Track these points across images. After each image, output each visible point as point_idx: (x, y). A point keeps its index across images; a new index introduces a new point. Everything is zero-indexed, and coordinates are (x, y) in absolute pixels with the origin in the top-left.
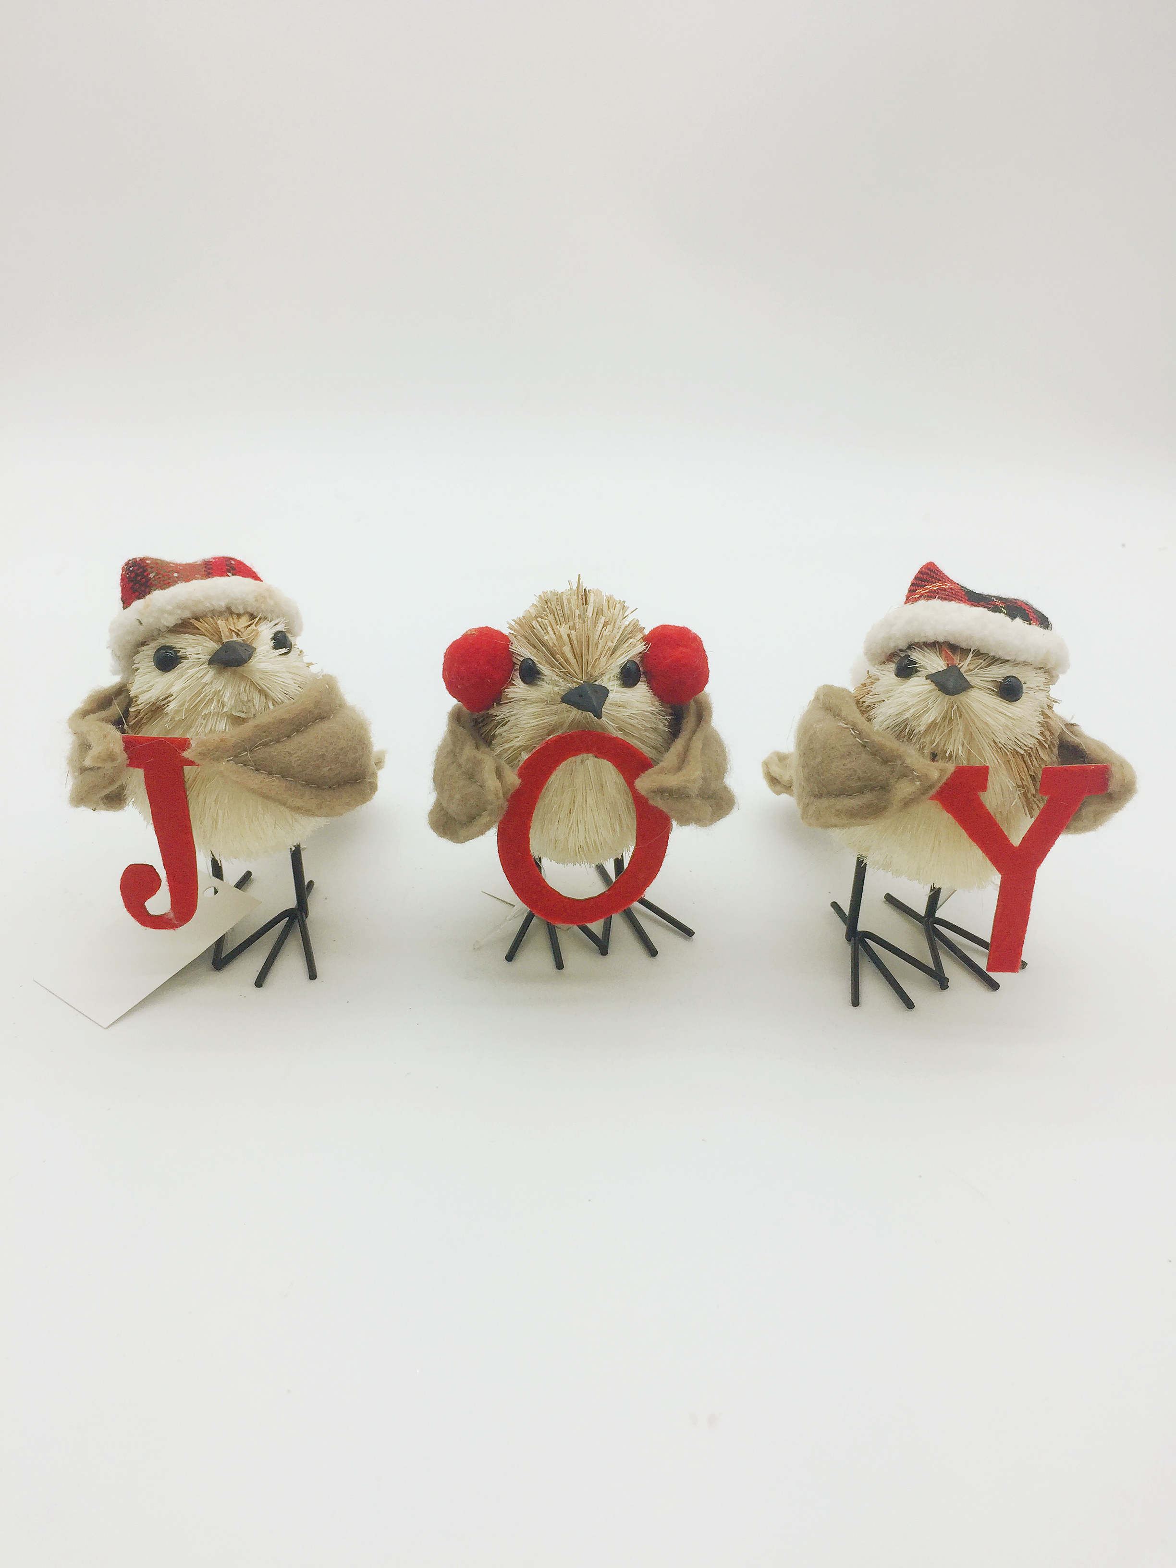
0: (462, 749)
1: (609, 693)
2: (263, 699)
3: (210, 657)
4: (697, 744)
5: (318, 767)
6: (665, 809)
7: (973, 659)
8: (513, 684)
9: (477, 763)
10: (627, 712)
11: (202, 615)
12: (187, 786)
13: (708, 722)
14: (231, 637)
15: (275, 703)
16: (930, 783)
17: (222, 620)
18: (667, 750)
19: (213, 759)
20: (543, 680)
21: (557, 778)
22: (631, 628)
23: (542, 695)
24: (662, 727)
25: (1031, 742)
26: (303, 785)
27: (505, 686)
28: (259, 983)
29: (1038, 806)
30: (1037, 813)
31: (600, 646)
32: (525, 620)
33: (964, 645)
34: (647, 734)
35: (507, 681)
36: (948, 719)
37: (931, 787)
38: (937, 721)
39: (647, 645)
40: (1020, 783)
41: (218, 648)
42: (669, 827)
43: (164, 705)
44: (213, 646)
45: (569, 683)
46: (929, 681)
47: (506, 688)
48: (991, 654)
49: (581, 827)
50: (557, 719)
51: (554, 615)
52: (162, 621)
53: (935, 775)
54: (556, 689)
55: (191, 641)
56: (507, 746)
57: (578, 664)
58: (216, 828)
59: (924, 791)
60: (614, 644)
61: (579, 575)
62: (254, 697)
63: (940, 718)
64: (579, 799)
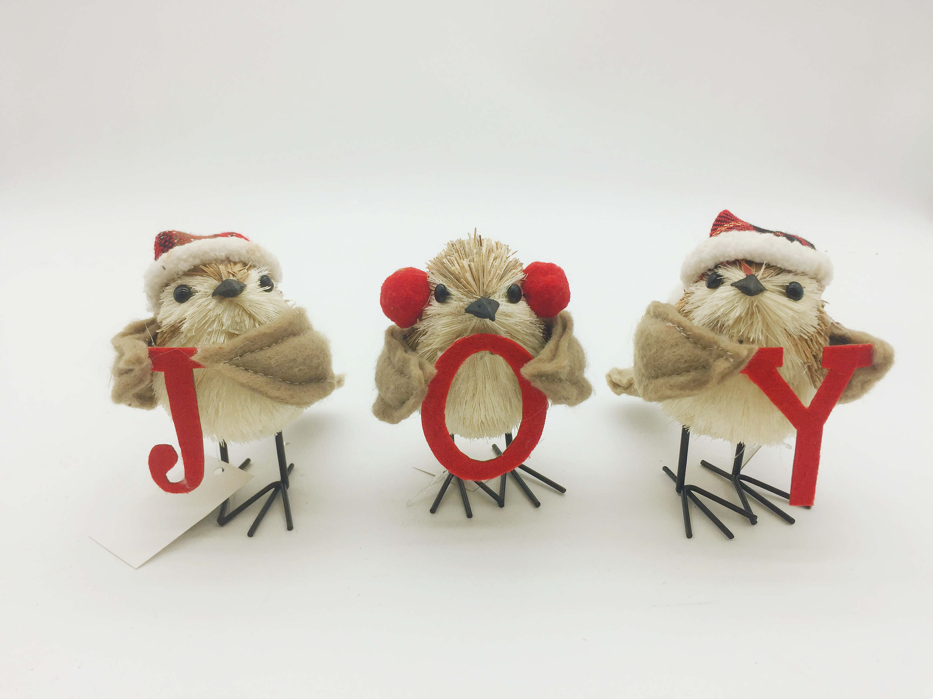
0: (395, 354)
1: (499, 305)
2: (252, 321)
3: (213, 291)
4: (564, 343)
5: (291, 368)
6: (543, 390)
7: (765, 270)
8: (431, 305)
9: (405, 362)
10: (512, 321)
11: (208, 262)
12: (196, 384)
13: (571, 329)
14: (229, 276)
15: (260, 323)
16: (741, 360)
17: (223, 266)
18: (543, 347)
19: (214, 362)
20: (452, 299)
21: (463, 369)
22: (513, 263)
23: (451, 309)
24: (539, 333)
25: (812, 330)
26: (280, 381)
27: (425, 307)
28: (251, 534)
29: (819, 379)
30: (819, 384)
31: (492, 273)
32: (438, 259)
33: (757, 260)
34: (527, 337)
35: (426, 303)
36: (749, 314)
37: (742, 362)
38: (742, 316)
39: (525, 275)
40: (806, 361)
41: (219, 284)
42: (546, 405)
43: (180, 326)
44: (214, 283)
45: (470, 299)
46: (733, 288)
47: (426, 307)
48: (779, 266)
49: (482, 406)
50: (462, 327)
51: (458, 253)
52: (180, 266)
53: (745, 353)
54: (461, 304)
55: (200, 280)
56: (427, 349)
57: (476, 284)
58: (217, 416)
59: (736, 366)
60: (502, 273)
61: (476, 228)
62: (245, 319)
63: (744, 313)
64: (480, 385)
